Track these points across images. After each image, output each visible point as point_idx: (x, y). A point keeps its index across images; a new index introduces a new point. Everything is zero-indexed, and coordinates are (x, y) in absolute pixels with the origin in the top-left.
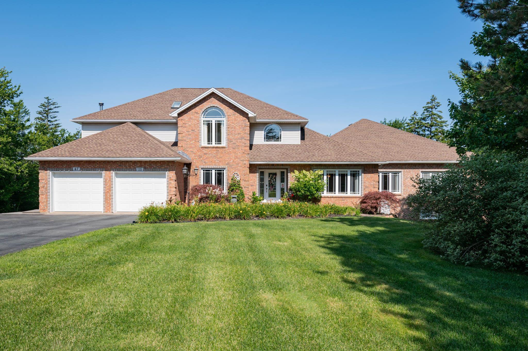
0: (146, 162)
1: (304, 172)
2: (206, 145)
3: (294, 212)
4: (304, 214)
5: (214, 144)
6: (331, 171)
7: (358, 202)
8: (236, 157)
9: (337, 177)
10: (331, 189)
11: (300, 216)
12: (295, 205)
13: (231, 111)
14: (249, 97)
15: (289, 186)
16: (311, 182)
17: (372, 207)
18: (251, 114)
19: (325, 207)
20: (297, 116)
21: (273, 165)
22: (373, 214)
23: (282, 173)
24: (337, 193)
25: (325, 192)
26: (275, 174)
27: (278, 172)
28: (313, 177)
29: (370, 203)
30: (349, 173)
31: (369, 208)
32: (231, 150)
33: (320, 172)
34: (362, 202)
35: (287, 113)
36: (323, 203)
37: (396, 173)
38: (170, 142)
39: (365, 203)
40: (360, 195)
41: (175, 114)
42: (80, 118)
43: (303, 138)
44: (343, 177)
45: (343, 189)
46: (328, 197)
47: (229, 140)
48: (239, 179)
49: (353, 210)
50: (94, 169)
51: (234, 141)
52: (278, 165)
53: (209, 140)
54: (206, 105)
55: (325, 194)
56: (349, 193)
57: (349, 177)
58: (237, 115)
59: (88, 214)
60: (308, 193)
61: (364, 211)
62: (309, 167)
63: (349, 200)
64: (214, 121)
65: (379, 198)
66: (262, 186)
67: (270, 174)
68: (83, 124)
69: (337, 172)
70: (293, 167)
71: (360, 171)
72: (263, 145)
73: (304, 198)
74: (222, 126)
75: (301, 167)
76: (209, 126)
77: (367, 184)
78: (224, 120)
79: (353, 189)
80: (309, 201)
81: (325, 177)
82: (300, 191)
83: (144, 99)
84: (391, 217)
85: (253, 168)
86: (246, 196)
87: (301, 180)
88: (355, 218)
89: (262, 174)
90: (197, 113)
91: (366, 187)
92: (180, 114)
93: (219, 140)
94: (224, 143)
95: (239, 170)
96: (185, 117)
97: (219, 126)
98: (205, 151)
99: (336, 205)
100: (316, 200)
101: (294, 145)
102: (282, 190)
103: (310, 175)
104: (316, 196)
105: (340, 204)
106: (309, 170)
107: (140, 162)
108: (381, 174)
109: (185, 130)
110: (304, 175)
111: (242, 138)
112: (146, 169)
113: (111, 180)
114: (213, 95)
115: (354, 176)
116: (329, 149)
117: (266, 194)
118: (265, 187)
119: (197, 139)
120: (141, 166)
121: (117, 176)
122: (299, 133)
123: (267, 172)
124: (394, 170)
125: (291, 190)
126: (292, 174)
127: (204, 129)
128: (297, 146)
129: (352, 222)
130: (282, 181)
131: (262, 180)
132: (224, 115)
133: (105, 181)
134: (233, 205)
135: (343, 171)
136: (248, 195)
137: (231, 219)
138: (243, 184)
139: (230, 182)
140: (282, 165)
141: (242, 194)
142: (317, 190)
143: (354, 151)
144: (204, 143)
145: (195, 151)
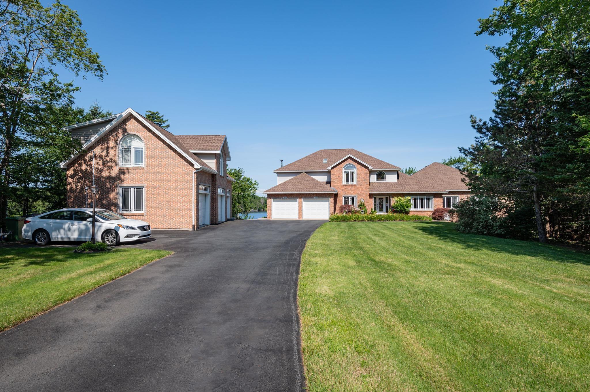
0: (319, 194)
1: (400, 197)
2: (346, 184)
3: (397, 218)
4: (402, 220)
5: (350, 183)
6: (415, 197)
7: (431, 214)
8: (362, 190)
9: (419, 200)
10: (415, 206)
11: (400, 220)
12: (397, 215)
13: (359, 166)
14: (365, 155)
15: (391, 205)
16: (404, 203)
17: (439, 217)
18: (370, 168)
19: (412, 216)
20: (394, 166)
21: (382, 194)
22: (439, 220)
23: (387, 198)
24: (419, 209)
25: (412, 208)
26: (382, 199)
27: (384, 197)
28: (405, 200)
29: (437, 214)
30: (425, 198)
31: (437, 217)
32: (359, 186)
33: (409, 198)
34: (433, 214)
35: (389, 165)
36: (411, 214)
37: (455, 197)
38: (324, 182)
39: (435, 214)
40: (432, 210)
41: (329, 168)
42: (277, 170)
43: (398, 178)
44: (422, 201)
45: (422, 206)
46: (413, 211)
47: (358, 181)
48: (364, 202)
49: (428, 218)
50: (294, 198)
51: (361, 182)
52: (385, 194)
53: (347, 181)
54: (346, 163)
55: (412, 209)
56: (426, 209)
57: (425, 200)
58: (363, 168)
59: (290, 220)
60: (403, 209)
61: (434, 218)
62: (403, 195)
63: (426, 213)
64: (350, 171)
65: (443, 212)
66: (375, 205)
67: (379, 199)
68: (278, 173)
69: (418, 197)
70: (394, 195)
71: (432, 196)
72: (376, 183)
73: (400, 212)
74: (354, 174)
75: (398, 195)
76: (347, 175)
77: (436, 204)
78: (355, 170)
79: (428, 207)
80: (403, 213)
81: (412, 200)
82: (398, 208)
83: (306, 157)
84: (450, 222)
85: (371, 196)
86: (368, 211)
87: (399, 202)
88: (430, 222)
89: (375, 198)
90: (341, 167)
91: (436, 205)
92: (332, 168)
93: (352, 180)
94: (355, 183)
95: (364, 197)
96: (335, 169)
97: (352, 174)
98: (345, 187)
99: (419, 215)
100: (407, 213)
101: (393, 183)
102: (387, 208)
103: (403, 199)
104: (407, 210)
105: (421, 215)
106: (402, 197)
107: (316, 194)
108: (445, 198)
109: (334, 176)
110: (400, 199)
111: (365, 180)
112: (319, 197)
113: (302, 203)
114: (350, 158)
115: (429, 199)
116: (414, 185)
117: (378, 209)
118: (377, 206)
119: (341, 181)
120: (316, 196)
121: (304, 201)
122: (396, 176)
123: (378, 198)
124: (454, 195)
125: (392, 207)
126: (393, 199)
127: (344, 176)
128: (395, 183)
129: (427, 223)
130: (387, 202)
131: (375, 202)
132: (355, 167)
133: (299, 204)
134: (362, 215)
135: (422, 197)
136: (369, 210)
137: (368, 221)
138: (366, 204)
139: (359, 203)
140: (387, 194)
141: (366, 210)
142: (407, 208)
143: (428, 186)
144: (344, 183)
145: (340, 187)
